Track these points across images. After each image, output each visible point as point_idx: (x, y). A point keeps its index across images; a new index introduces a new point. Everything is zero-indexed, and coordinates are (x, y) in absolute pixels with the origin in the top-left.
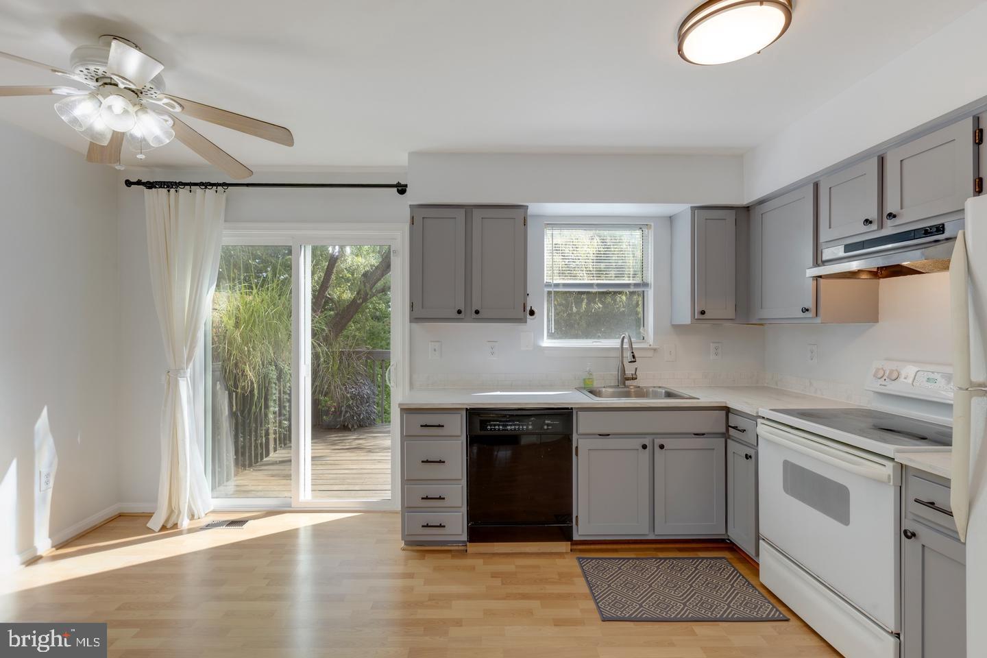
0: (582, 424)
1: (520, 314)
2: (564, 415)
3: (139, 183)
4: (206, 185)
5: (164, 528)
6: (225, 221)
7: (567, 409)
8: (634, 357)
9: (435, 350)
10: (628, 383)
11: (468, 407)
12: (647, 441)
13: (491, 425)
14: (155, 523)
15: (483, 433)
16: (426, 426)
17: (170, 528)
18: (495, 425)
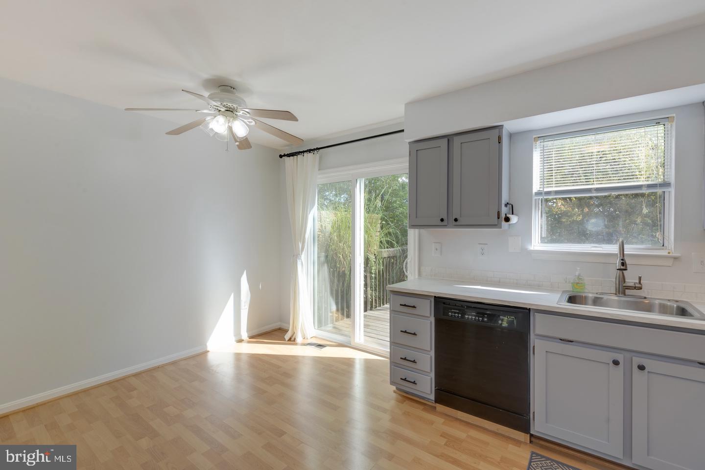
0: (538, 326)
1: (494, 220)
2: (523, 314)
3: (284, 155)
4: (309, 151)
5: (290, 340)
6: (319, 170)
7: (526, 309)
8: (623, 264)
9: (437, 250)
10: (628, 292)
11: (437, 296)
12: (620, 357)
13: (452, 312)
14: (287, 337)
15: (445, 317)
16: (405, 305)
17: (292, 341)
18: (455, 313)
